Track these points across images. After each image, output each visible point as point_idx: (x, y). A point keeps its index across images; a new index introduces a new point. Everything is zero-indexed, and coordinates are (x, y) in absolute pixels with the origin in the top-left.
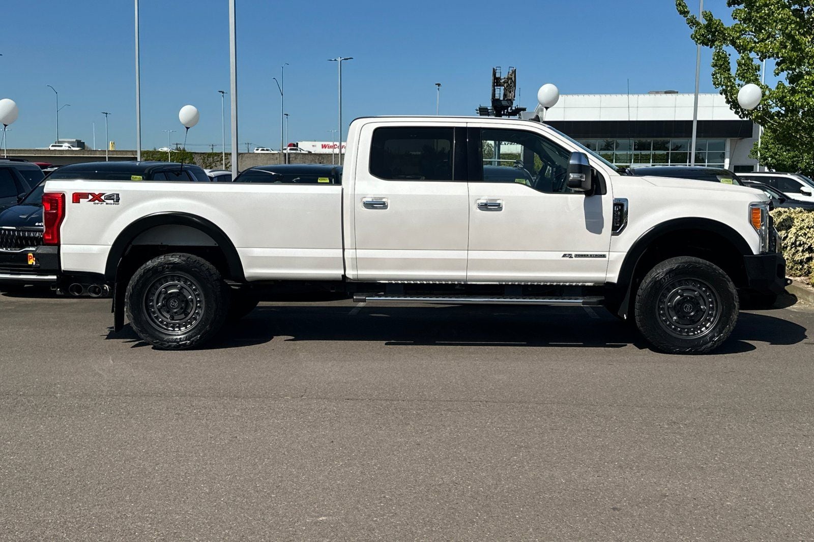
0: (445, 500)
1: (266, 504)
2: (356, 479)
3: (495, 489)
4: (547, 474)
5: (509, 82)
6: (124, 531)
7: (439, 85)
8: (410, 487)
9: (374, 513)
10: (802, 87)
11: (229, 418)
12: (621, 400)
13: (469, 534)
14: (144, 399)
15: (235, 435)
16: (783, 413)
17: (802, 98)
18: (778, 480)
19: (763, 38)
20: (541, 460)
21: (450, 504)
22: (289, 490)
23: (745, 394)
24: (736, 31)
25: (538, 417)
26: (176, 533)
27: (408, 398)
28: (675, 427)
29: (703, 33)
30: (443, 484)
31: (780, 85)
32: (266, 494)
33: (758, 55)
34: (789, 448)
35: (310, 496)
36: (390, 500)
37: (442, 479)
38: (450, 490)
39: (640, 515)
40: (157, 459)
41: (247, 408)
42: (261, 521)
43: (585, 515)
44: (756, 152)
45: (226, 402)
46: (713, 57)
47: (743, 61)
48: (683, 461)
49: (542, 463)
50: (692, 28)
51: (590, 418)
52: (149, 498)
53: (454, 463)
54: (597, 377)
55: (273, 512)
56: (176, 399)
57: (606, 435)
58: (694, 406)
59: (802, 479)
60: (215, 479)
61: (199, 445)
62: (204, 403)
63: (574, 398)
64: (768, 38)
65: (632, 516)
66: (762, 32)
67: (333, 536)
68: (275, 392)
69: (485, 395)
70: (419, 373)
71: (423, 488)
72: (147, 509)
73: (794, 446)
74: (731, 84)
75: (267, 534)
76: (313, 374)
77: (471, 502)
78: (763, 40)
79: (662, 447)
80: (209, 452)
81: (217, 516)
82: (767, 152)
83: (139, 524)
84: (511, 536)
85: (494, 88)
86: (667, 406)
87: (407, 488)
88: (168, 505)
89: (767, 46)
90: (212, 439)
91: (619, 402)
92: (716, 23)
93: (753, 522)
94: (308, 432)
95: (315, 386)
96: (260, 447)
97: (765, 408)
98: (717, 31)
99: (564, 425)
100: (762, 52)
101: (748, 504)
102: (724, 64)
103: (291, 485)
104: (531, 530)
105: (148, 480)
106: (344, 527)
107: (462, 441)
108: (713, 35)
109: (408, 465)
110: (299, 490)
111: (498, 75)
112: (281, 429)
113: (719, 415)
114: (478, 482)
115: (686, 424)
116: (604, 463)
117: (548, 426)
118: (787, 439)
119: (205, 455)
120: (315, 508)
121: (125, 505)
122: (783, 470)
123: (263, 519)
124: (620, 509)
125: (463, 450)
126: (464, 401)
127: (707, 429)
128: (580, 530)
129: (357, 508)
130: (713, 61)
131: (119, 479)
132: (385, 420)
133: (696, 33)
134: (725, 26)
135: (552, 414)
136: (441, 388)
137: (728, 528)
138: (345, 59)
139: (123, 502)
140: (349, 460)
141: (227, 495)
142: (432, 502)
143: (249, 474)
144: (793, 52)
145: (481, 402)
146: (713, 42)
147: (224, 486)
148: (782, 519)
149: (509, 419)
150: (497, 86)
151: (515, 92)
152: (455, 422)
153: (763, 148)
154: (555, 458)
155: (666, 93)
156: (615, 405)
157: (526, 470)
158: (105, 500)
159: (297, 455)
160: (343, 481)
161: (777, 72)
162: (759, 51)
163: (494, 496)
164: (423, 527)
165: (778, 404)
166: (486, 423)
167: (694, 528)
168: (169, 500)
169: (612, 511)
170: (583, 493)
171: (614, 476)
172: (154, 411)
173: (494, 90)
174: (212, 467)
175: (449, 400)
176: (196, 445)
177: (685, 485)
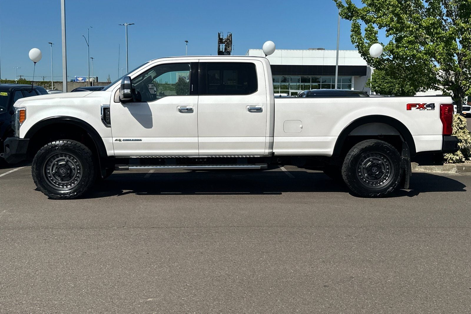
0: (224, 285)
1: (113, 292)
2: (167, 275)
3: (253, 277)
4: (281, 267)
5: (228, 41)
6: (22, 312)
7: (187, 42)
8: (201, 278)
9: (182, 295)
10: (403, 44)
11: (79, 241)
12: (316, 224)
13: (242, 305)
14: (21, 231)
15: (85, 251)
16: (408, 228)
17: (403, 50)
18: (414, 267)
19: (380, 15)
20: (277, 259)
21: (227, 288)
22: (125, 283)
23: (385, 218)
24: (364, 11)
25: (270, 235)
26: (57, 312)
27: (190, 226)
28: (350, 238)
29: (346, 12)
30: (221, 276)
31: (391, 43)
32: (111, 287)
33: (378, 25)
34: (416, 248)
35: (140, 286)
36: (190, 286)
37: (220, 273)
38: (226, 279)
39: (340, 289)
40: (37, 267)
41: (89, 235)
42: (111, 303)
43: (308, 290)
44: (369, 84)
45: (75, 231)
46: (351, 26)
47: (369, 29)
48: (358, 257)
49: (278, 261)
50: (339, 9)
51: (301, 234)
52: (36, 292)
53: (226, 263)
54: (300, 211)
55: (118, 297)
56: (42, 231)
57: (312, 243)
58: (358, 226)
59: (428, 265)
60: (76, 278)
61: (62, 258)
62: (61, 233)
63: (289, 223)
64: (383, 16)
65: (336, 290)
66: (380, 12)
67: (159, 310)
68: (106, 225)
69: (236, 223)
70: (194, 211)
71: (209, 278)
72: (35, 298)
73: (419, 247)
74: (362, 42)
75: (116, 311)
76: (128, 213)
77: (240, 286)
78: (380, 17)
79: (345, 250)
80: (69, 262)
81: (82, 301)
82: (375, 84)
83: (32, 307)
84: (267, 305)
85: (219, 45)
86: (343, 226)
87: (199, 279)
88: (49, 295)
89: (383, 20)
90: (70, 254)
91: (315, 225)
92: (353, 7)
93: (405, 290)
94: (131, 248)
95: (131, 220)
96: (102, 258)
97: (398, 226)
98: (354, 11)
99: (286, 239)
100: (380, 24)
101: (400, 281)
102: (358, 30)
103: (127, 281)
104: (279, 301)
105: (32, 281)
106: (165, 304)
107: (228, 250)
108: (352, 13)
109: (198, 266)
110: (132, 283)
111: (221, 37)
112: (114, 246)
113: (373, 231)
114: (242, 274)
115: (356, 236)
116: (314, 260)
117: (277, 239)
118: (414, 243)
119: (67, 264)
120: (144, 294)
121: (20, 296)
122: (416, 261)
123: (112, 302)
124: (328, 286)
125: (230, 256)
126: (225, 227)
127: (368, 239)
128: (308, 300)
129: (171, 293)
130: (352, 28)
131: (14, 280)
132: (178, 239)
133: (342, 12)
134: (359, 8)
135: (278, 232)
136: (209, 220)
137: (392, 295)
138: (129, 24)
139: (18, 295)
140: (160, 263)
141: (86, 288)
142: (216, 287)
143: (98, 275)
144: (398, 24)
145: (235, 227)
146: (352, 17)
147: (83, 283)
148: (421, 288)
149: (254, 237)
150: (221, 43)
151: (231, 47)
152: (221, 239)
153: (373, 82)
154: (285, 258)
155: (318, 49)
156: (313, 226)
157: (269, 266)
158: (7, 293)
159: (127, 262)
160: (159, 276)
161: (387, 35)
162: (378, 23)
163: (253, 281)
164: (214, 302)
165: (405, 224)
166: (240, 239)
167: (373, 296)
168: (49, 292)
169: (324, 287)
170: (305, 278)
171: (321, 267)
172: (29, 238)
173: (219, 46)
174: (74, 271)
175: (215, 226)
176: (61, 258)
177: (363, 271)
